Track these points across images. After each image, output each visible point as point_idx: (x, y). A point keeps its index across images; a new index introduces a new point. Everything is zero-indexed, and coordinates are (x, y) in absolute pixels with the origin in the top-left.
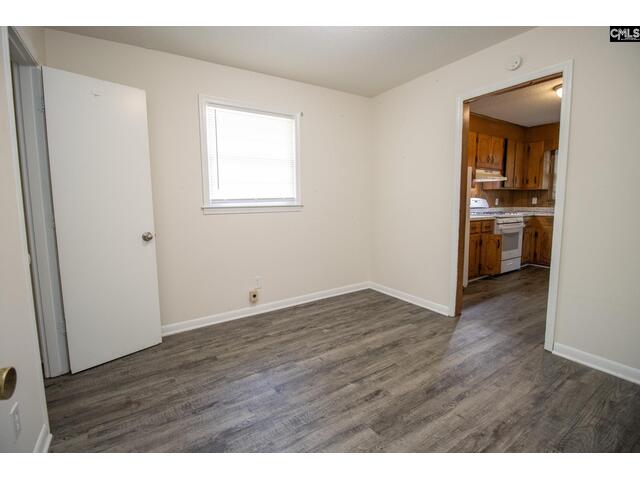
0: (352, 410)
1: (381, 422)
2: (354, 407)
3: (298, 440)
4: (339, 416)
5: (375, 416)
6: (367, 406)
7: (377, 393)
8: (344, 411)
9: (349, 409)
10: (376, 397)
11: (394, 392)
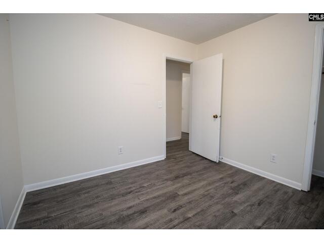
0: (188, 201)
1: (174, 197)
2: (187, 203)
3: (207, 191)
4: (193, 199)
5: (177, 199)
6: (180, 203)
7: (175, 210)
8: (192, 201)
9: (190, 202)
10: (176, 208)
11: (165, 211)
